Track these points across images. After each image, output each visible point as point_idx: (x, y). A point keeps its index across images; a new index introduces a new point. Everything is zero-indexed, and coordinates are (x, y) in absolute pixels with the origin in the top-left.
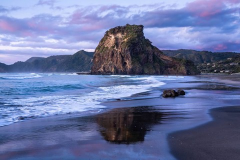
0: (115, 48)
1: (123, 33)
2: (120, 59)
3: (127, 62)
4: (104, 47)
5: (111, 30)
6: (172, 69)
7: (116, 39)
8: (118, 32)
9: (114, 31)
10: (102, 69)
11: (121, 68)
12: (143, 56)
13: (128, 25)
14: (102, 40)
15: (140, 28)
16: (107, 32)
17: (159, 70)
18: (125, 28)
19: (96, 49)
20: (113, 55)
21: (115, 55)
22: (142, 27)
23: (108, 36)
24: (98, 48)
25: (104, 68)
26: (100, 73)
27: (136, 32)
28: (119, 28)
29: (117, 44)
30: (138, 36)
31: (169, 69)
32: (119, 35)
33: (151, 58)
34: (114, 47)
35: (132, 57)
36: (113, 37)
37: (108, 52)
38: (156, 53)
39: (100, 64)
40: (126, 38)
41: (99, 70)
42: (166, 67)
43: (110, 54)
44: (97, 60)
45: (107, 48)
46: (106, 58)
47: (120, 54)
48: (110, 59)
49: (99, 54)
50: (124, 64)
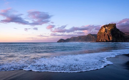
1: (108, 27)
2: (107, 37)
3: (110, 37)
5: (103, 26)
7: (106, 29)
8: (106, 27)
9: (104, 26)
10: (100, 40)
11: (108, 40)
12: (116, 35)
13: (110, 24)
14: (100, 30)
15: (115, 25)
16: (102, 27)
17: (123, 40)
18: (109, 25)
19: (98, 33)
20: (104, 35)
22: (115, 24)
23: (102, 28)
24: (99, 33)
25: (101, 40)
26: (100, 42)
27: (113, 26)
28: (106, 25)
29: (106, 31)
30: (114, 28)
32: (107, 28)
33: (120, 36)
34: (105, 32)
35: (112, 36)
36: (104, 29)
38: (122, 34)
40: (109, 29)
41: (100, 41)
42: (126, 39)
43: (103, 34)
44: (98, 37)
45: (102, 32)
46: (102, 36)
47: (107, 35)
48: (103, 37)
49: (99, 35)
50: (109, 38)
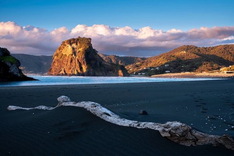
0: (74, 56)
1: (77, 44)
2: (78, 65)
3: (83, 66)
4: (62, 55)
5: (68, 41)
6: (112, 72)
7: (73, 49)
8: (73, 43)
9: (71, 42)
10: (62, 72)
11: (79, 71)
12: (93, 62)
13: (79, 37)
16: (64, 42)
18: (78, 40)
20: (71, 61)
21: (74, 61)
22: (90, 39)
23: (65, 45)
24: (56, 55)
25: (65, 71)
26: (62, 75)
27: (88, 44)
28: (74, 39)
29: (74, 53)
30: (89, 47)
31: (110, 72)
32: (74, 45)
33: (98, 64)
34: (72, 55)
35: (87, 64)
36: (70, 47)
37: (67, 58)
39: (61, 68)
40: (80, 47)
41: (61, 73)
42: (108, 71)
43: (69, 60)
44: (56, 65)
45: (66, 55)
46: (65, 63)
47: (78, 60)
48: (69, 64)
49: (58, 60)
50: (81, 68)
